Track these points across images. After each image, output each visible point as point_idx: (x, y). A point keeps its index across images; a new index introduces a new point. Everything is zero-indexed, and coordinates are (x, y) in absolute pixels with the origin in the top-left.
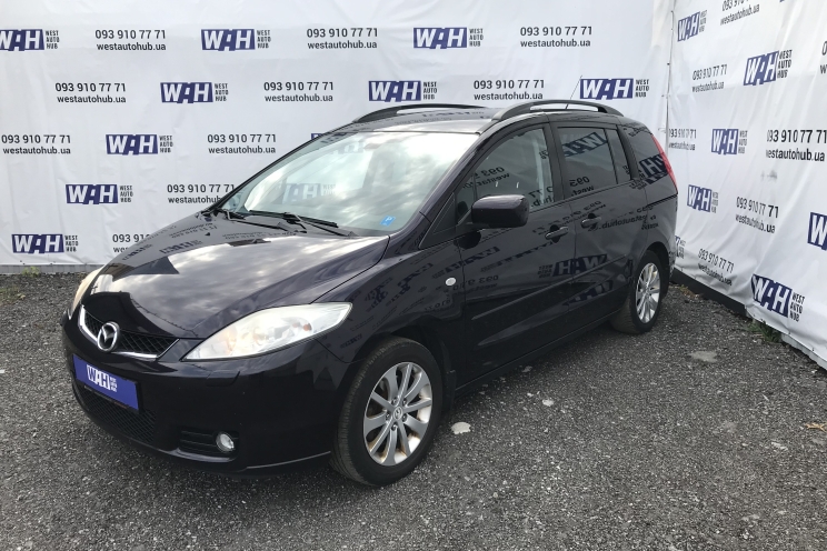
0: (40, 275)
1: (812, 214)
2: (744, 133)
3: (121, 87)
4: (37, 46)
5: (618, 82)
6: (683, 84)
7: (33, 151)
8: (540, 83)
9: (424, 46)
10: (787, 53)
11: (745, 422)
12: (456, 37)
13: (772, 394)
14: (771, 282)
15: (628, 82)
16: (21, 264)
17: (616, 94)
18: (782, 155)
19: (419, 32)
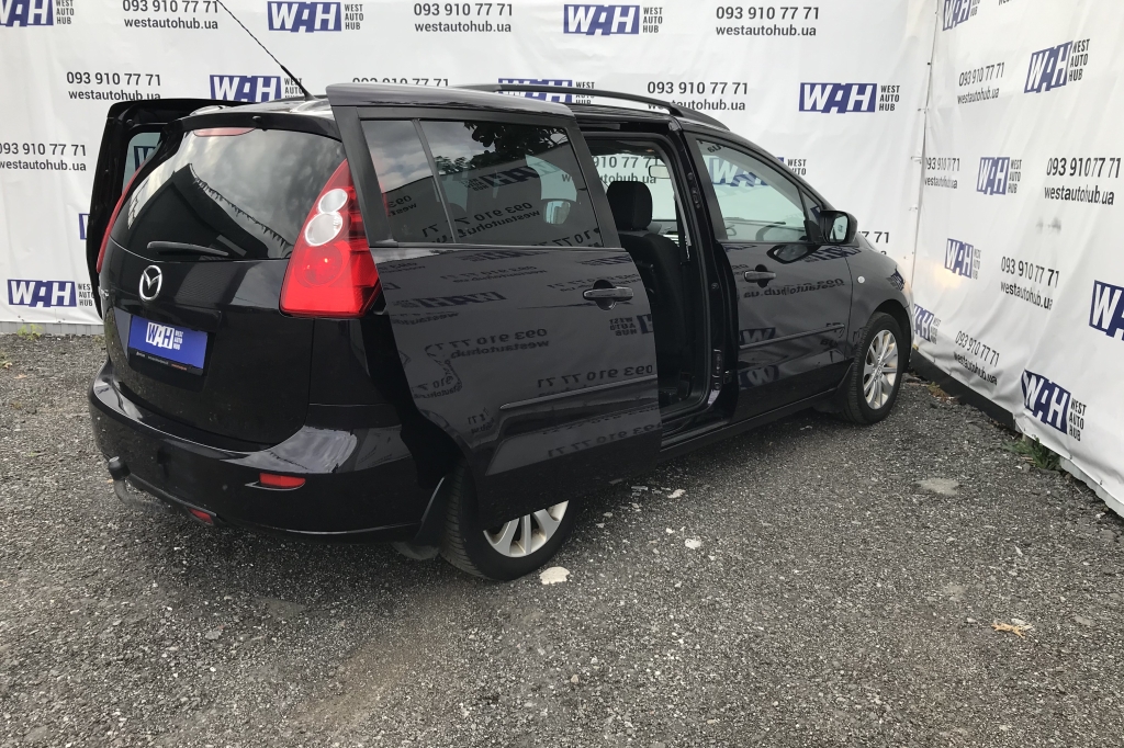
0: (43, 337)
1: (1096, 282)
2: (1017, 164)
3: (155, 79)
4: (44, 20)
5: (855, 89)
6: (946, 93)
7: (36, 165)
8: (742, 87)
9: (578, 31)
10: (1083, 44)
11: (979, 586)
12: (623, 19)
13: (1029, 545)
14: (1046, 381)
15: (869, 90)
16: (19, 320)
17: (851, 106)
18: (1069, 195)
19: (571, 10)
